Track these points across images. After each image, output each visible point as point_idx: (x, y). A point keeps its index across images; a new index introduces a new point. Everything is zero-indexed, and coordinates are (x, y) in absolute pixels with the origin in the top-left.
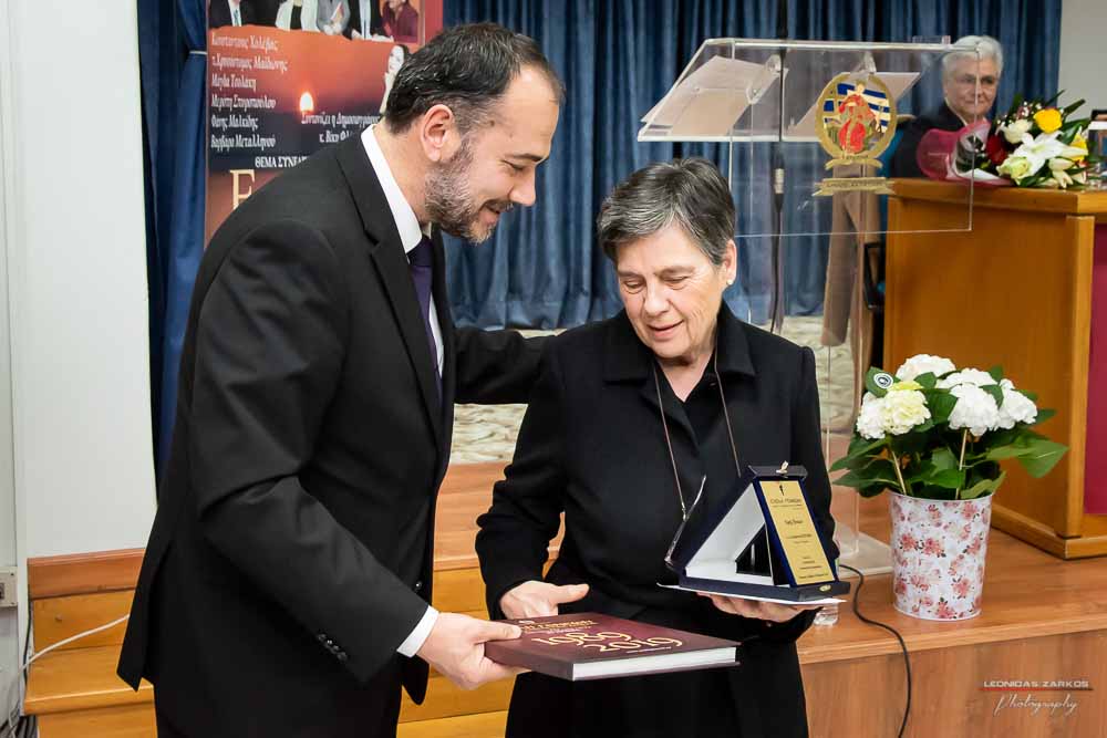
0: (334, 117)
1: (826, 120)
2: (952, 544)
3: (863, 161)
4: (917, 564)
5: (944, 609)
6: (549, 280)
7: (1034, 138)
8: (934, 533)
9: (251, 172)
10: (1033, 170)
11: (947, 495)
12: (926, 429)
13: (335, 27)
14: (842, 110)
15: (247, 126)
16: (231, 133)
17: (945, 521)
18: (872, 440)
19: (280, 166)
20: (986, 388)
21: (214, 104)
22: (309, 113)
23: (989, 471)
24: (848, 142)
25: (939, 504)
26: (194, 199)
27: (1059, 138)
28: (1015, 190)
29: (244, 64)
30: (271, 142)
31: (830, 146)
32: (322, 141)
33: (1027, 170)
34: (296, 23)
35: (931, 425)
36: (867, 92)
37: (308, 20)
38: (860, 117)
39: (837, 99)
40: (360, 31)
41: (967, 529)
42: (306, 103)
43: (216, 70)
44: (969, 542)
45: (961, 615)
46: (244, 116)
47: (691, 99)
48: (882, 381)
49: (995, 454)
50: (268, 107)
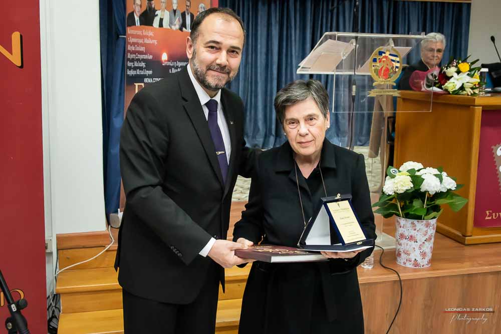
0: (175, 63)
1: (374, 66)
2: (420, 238)
3: (388, 83)
4: (405, 245)
5: (416, 264)
6: (259, 129)
7: (458, 74)
8: (413, 233)
9: (143, 84)
10: (457, 88)
11: (419, 218)
12: (411, 191)
13: (176, 27)
14: (380, 62)
15: (141, 66)
16: (135, 68)
17: (418, 229)
18: (389, 195)
20: (436, 175)
21: (129, 57)
22: (165, 61)
23: (436, 208)
24: (382, 75)
25: (415, 221)
26: (120, 94)
27: (468, 75)
28: (449, 95)
29: (141, 41)
30: (150, 72)
31: (375, 77)
32: (170, 72)
33: (455, 87)
34: (161, 25)
35: (413, 190)
36: (390, 55)
37: (166, 24)
38: (388, 65)
39: (378, 57)
40: (186, 28)
41: (426, 232)
42: (165, 57)
43: (129, 43)
44: (427, 237)
45: (423, 266)
46: (140, 62)
47: (319, 57)
48: (394, 172)
49: (439, 202)
50: (149, 58)
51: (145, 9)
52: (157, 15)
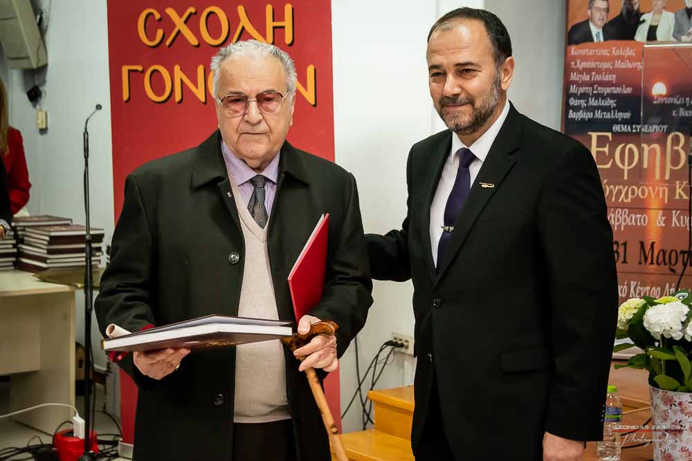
0: (688, 99)
9: (609, 134)
15: (606, 104)
19: (634, 131)
22: (661, 96)
29: (605, 65)
30: (627, 115)
32: (674, 114)
34: (652, 36)
37: (664, 34)
42: (659, 89)
43: (575, 70)
46: (604, 99)
50: (625, 92)
51: (618, 13)
52: (644, 21)
